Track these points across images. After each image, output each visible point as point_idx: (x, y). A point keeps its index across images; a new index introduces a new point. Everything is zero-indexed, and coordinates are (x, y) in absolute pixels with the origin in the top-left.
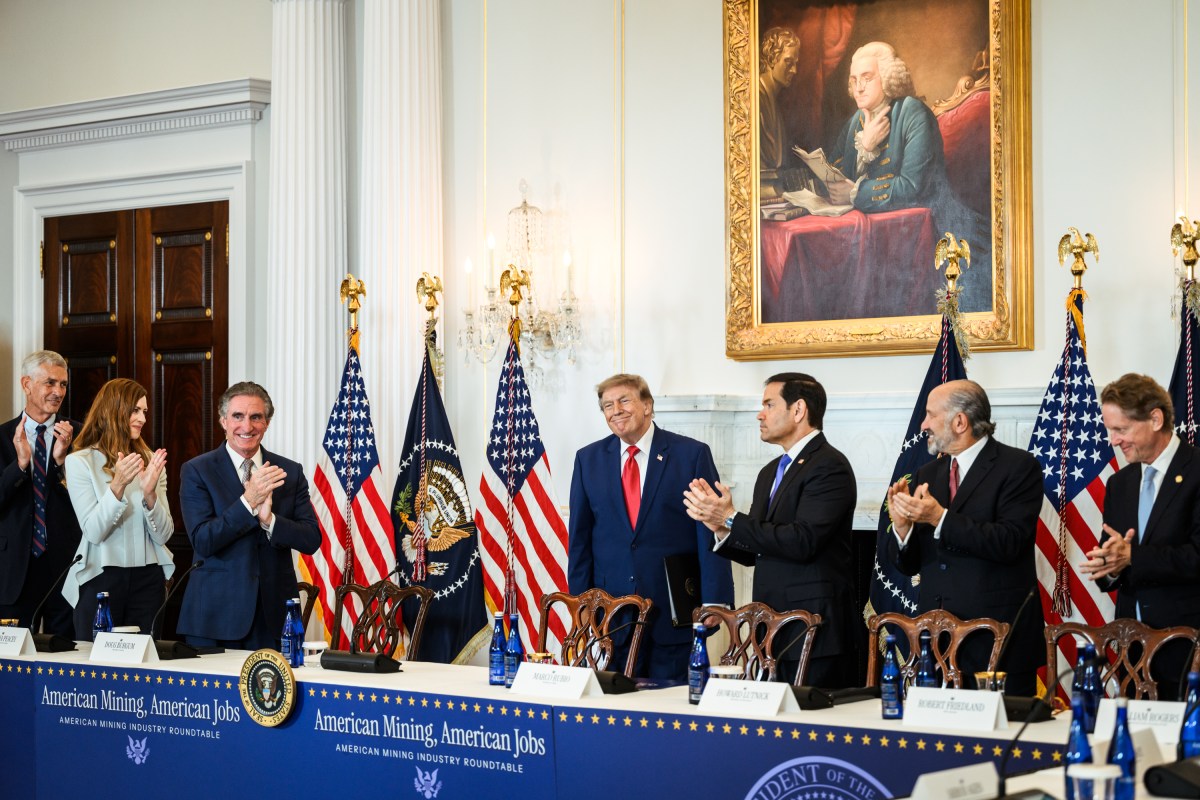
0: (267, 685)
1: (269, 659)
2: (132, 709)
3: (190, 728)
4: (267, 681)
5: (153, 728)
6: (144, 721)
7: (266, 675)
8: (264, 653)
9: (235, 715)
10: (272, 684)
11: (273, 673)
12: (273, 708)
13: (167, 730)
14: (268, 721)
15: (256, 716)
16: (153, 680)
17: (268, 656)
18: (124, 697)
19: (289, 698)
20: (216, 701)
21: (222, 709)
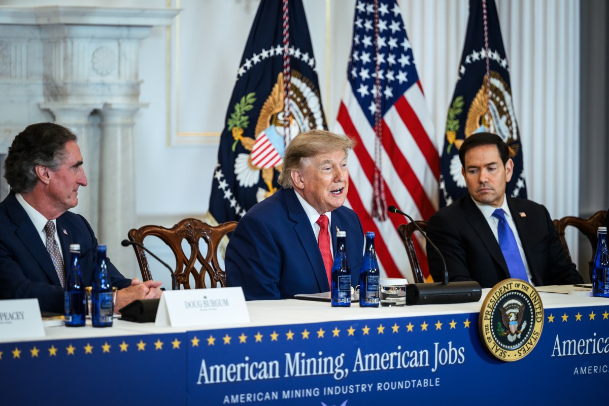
1: (520, 288)
2: (328, 370)
3: (402, 379)
4: (512, 314)
5: (355, 388)
6: (344, 382)
7: (512, 306)
8: (514, 283)
9: (459, 356)
10: (517, 316)
11: (520, 304)
12: (517, 341)
13: (375, 387)
14: (512, 355)
15: (499, 352)
16: (358, 332)
17: (518, 285)
18: (317, 357)
19: (538, 327)
20: (436, 344)
21: (443, 352)
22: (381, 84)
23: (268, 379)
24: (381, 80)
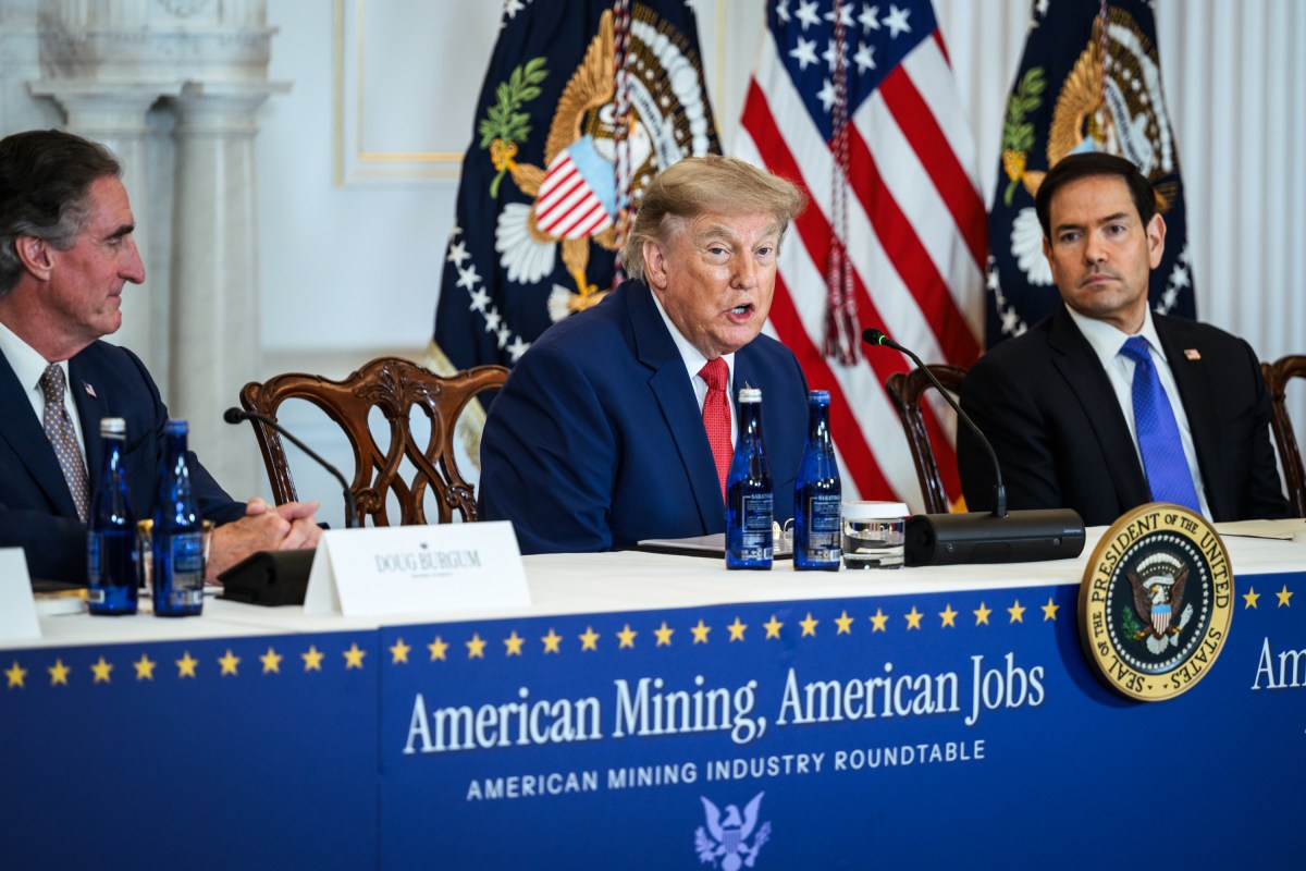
0: (1160, 596)
1: (1177, 527)
2: (718, 720)
3: (895, 743)
5: (782, 764)
6: (756, 749)
7: (1157, 570)
8: (1163, 513)
9: (1031, 688)
10: (1170, 591)
11: (1176, 563)
12: (1170, 653)
13: (829, 762)
14: (1158, 687)
15: (1127, 678)
16: (790, 631)
17: (1174, 519)
18: (692, 690)
19: (1221, 620)
20: (977, 659)
21: (994, 679)
22: (846, 39)
23: (574, 742)
24: (846, 27)
